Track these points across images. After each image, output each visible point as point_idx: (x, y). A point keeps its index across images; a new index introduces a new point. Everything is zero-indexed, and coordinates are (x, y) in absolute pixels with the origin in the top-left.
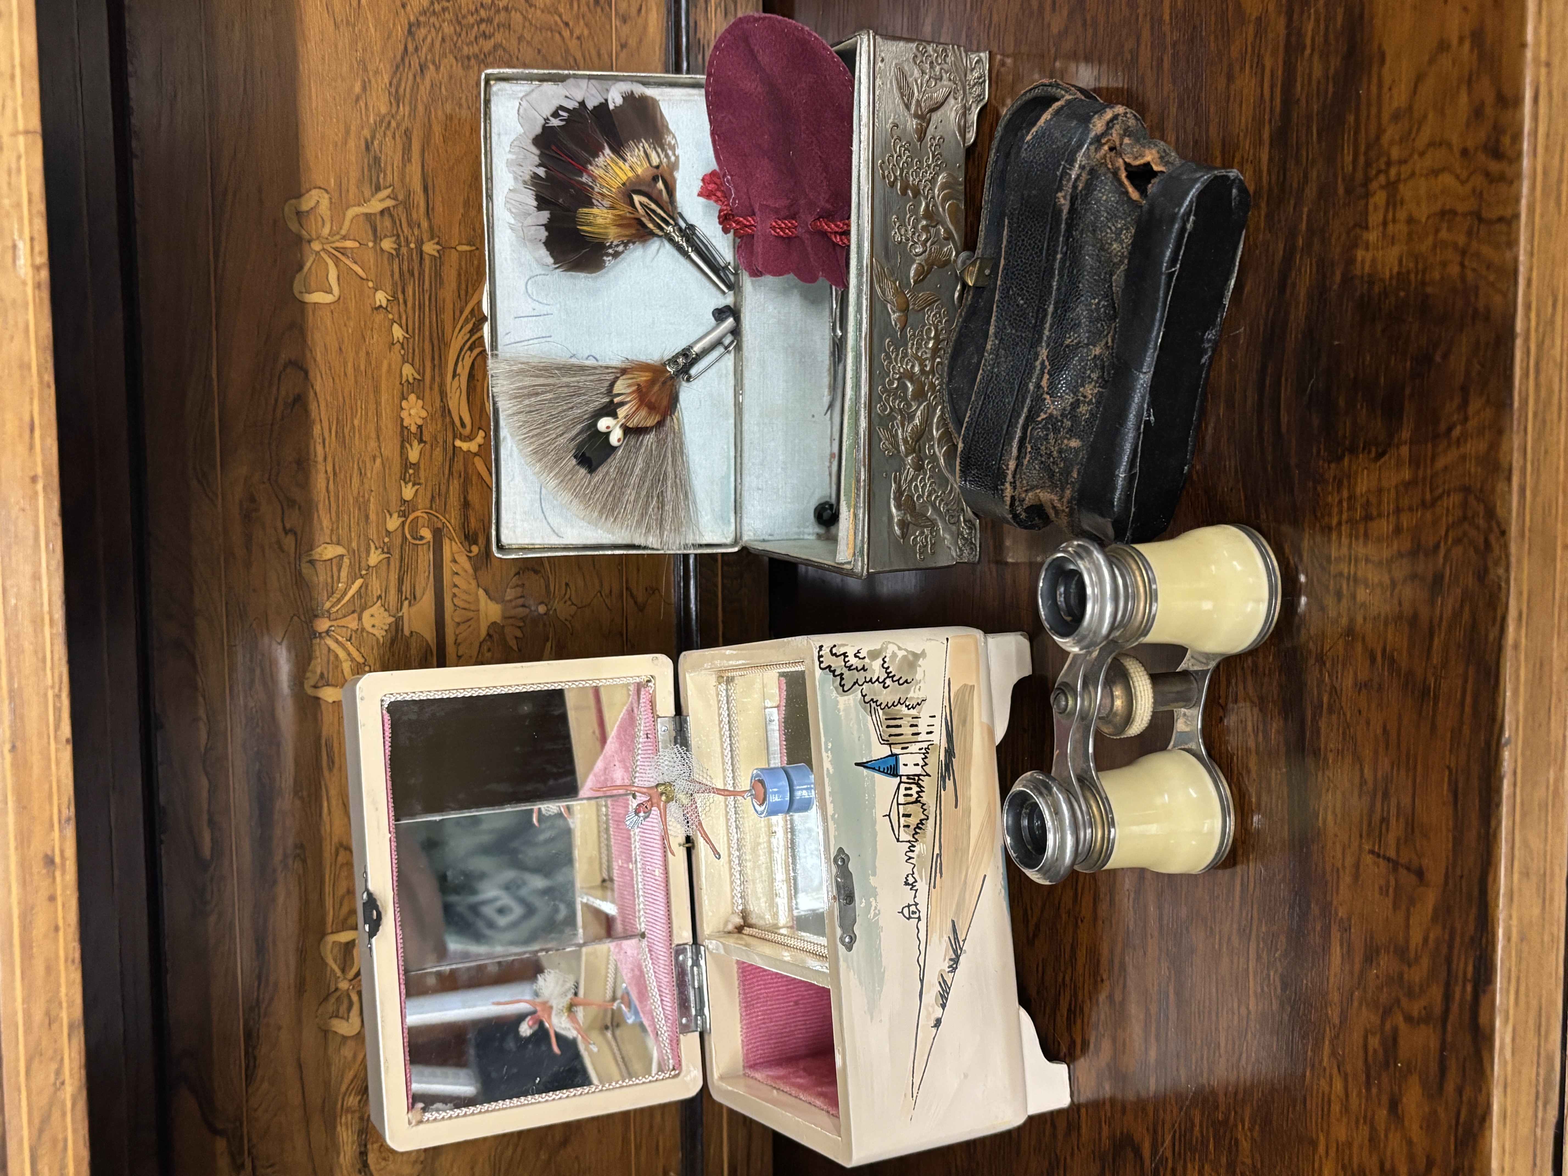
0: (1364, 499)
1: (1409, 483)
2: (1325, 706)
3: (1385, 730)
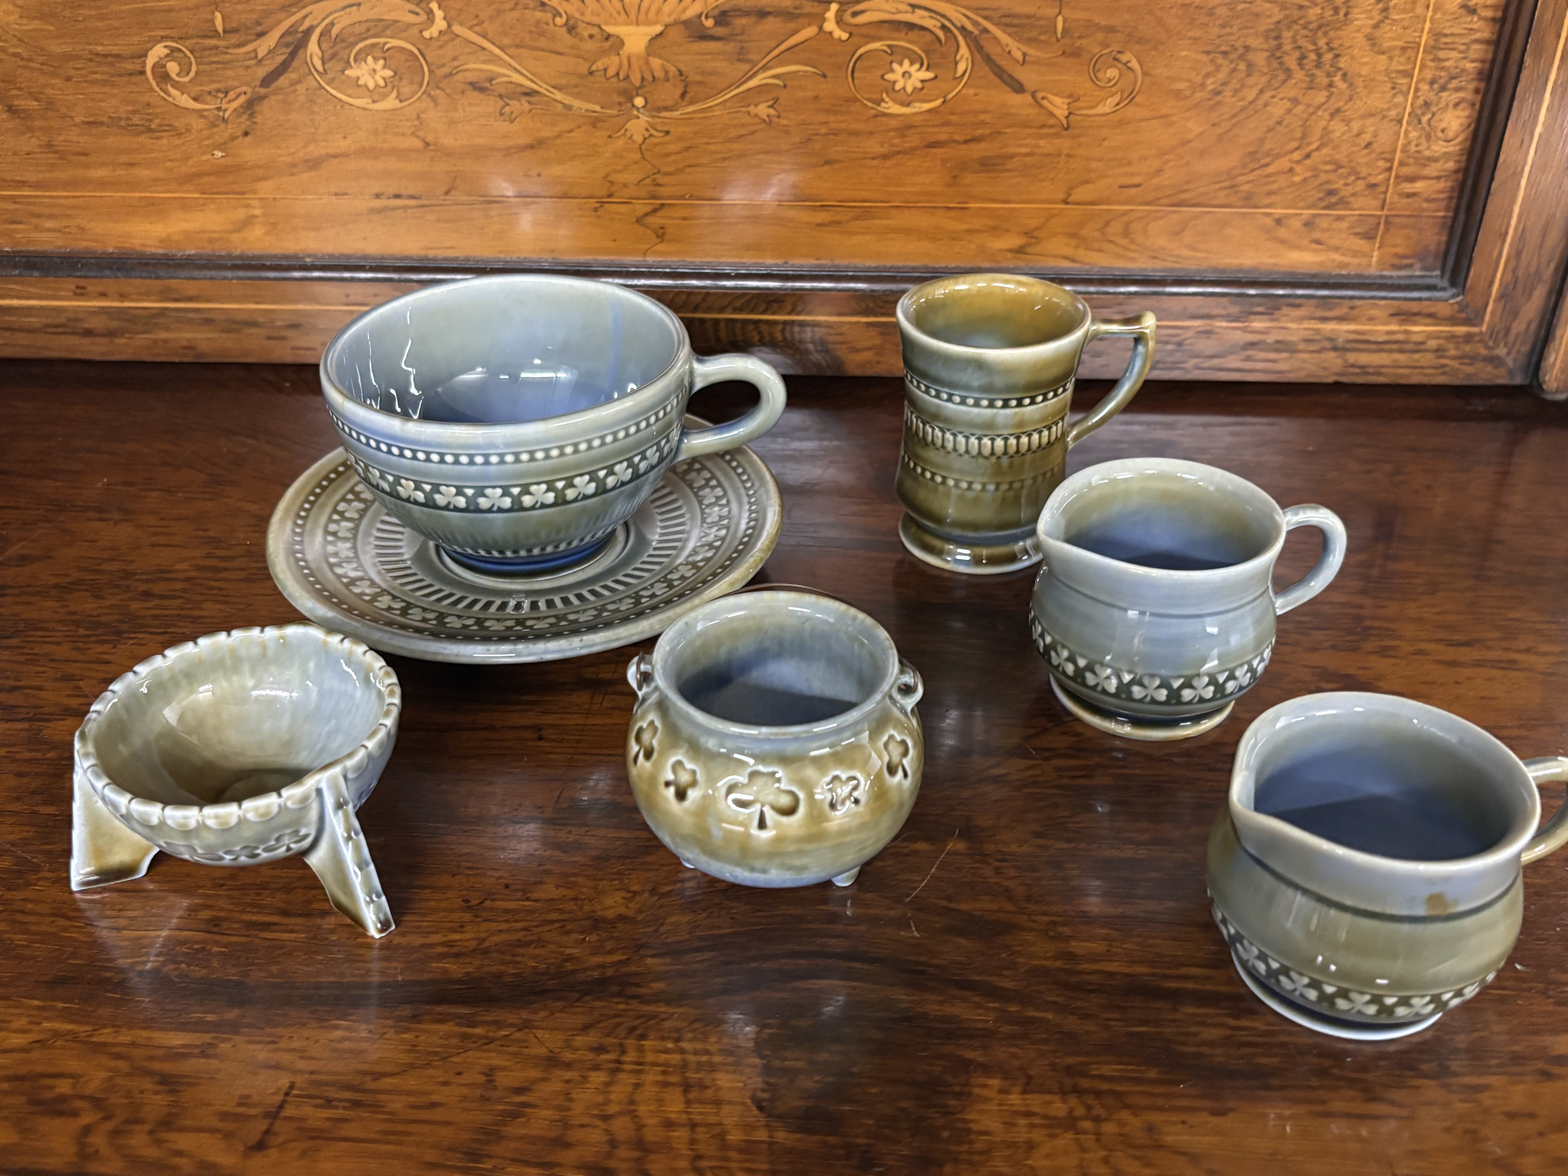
0: (707, 1082)
1: (723, 1140)
2: (470, 1030)
3: (434, 1105)
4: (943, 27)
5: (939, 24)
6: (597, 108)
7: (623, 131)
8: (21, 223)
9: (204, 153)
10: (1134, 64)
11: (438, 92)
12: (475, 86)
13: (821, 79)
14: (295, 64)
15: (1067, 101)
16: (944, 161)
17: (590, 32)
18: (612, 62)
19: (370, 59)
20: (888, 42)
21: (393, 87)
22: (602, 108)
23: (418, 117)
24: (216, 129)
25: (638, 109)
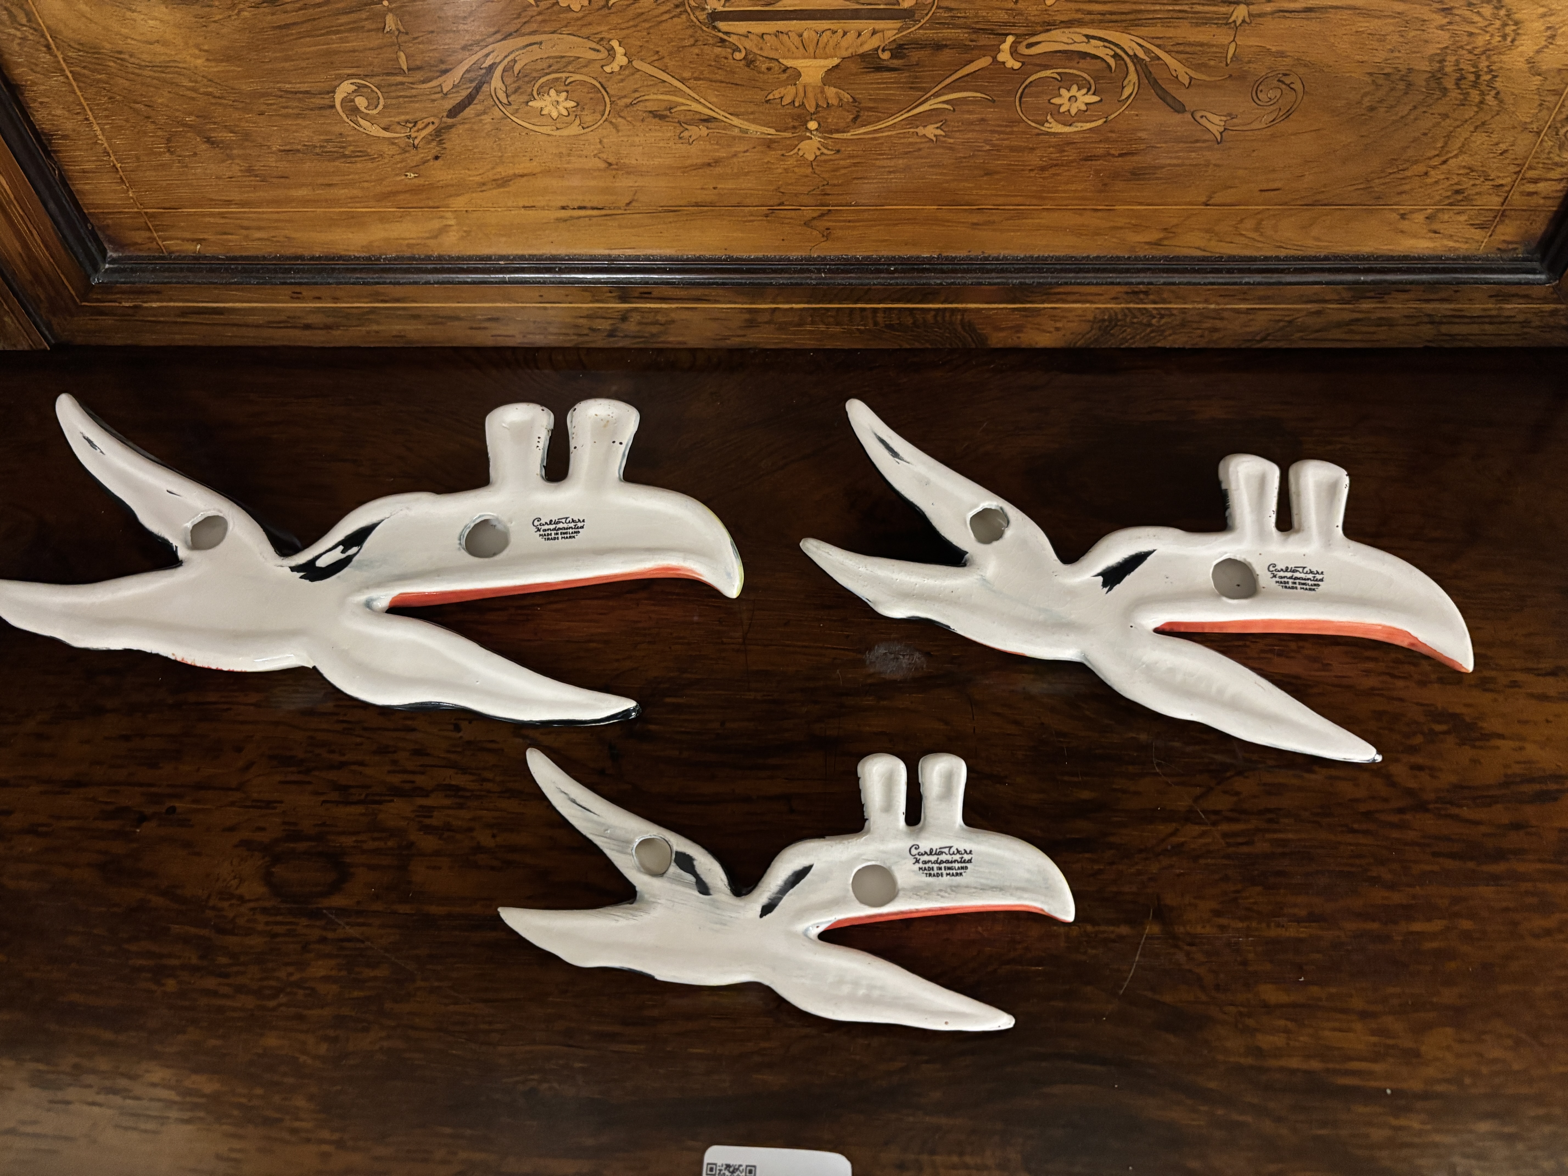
4: (1116, 56)
5: (1112, 53)
6: (772, 131)
7: (796, 150)
8: (232, 234)
9: (397, 175)
10: (1298, 86)
11: (619, 119)
12: (655, 114)
13: (990, 104)
14: (480, 97)
15: (1224, 118)
16: (1097, 172)
17: (767, 65)
18: (789, 93)
19: (552, 92)
20: (1059, 70)
21: (576, 116)
22: (777, 131)
23: (601, 142)
24: (407, 155)
25: (811, 131)
